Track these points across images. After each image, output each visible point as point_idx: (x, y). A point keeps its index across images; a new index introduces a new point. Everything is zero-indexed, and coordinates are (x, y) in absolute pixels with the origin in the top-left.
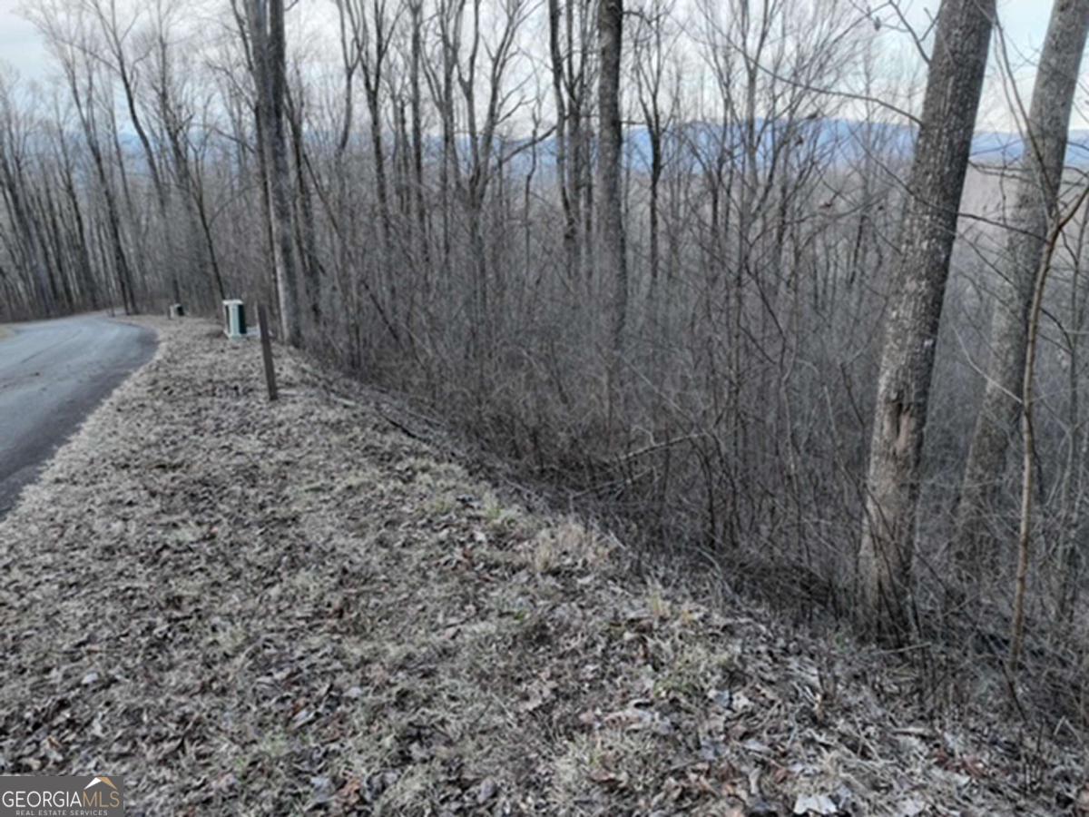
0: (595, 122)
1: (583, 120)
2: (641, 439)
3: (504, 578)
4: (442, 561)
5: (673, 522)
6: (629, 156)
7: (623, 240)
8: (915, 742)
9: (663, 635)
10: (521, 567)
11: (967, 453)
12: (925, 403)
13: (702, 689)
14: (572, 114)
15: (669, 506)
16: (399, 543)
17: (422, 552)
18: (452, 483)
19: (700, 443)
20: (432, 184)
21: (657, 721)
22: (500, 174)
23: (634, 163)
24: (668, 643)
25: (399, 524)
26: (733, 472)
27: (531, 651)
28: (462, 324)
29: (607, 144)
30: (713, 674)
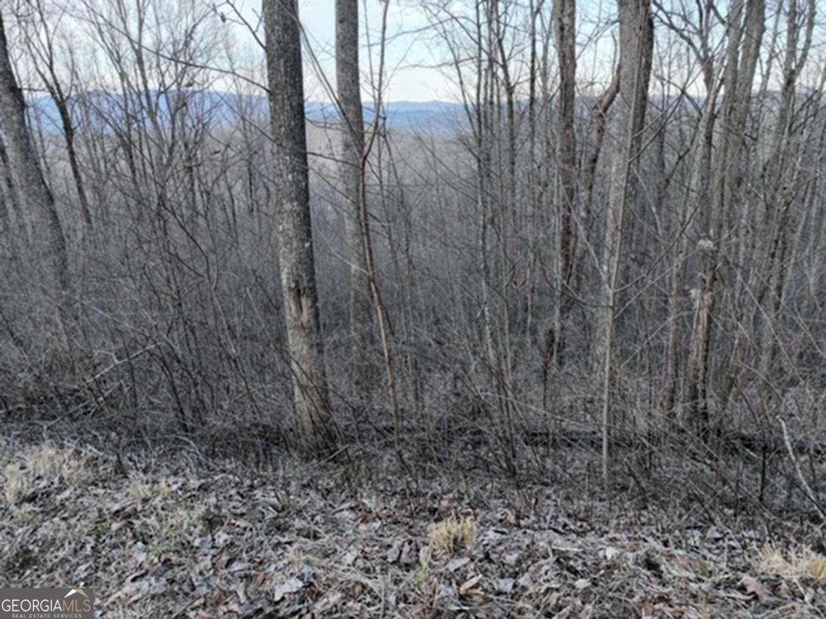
2: (105, 361)
5: (149, 421)
6: (37, 118)
7: (49, 194)
8: (346, 513)
9: (147, 513)
11: (349, 316)
12: (314, 285)
13: (189, 542)
15: (143, 409)
19: (157, 352)
21: (154, 584)
23: (44, 125)
24: (153, 517)
26: (191, 369)
29: (10, 109)
30: (195, 526)
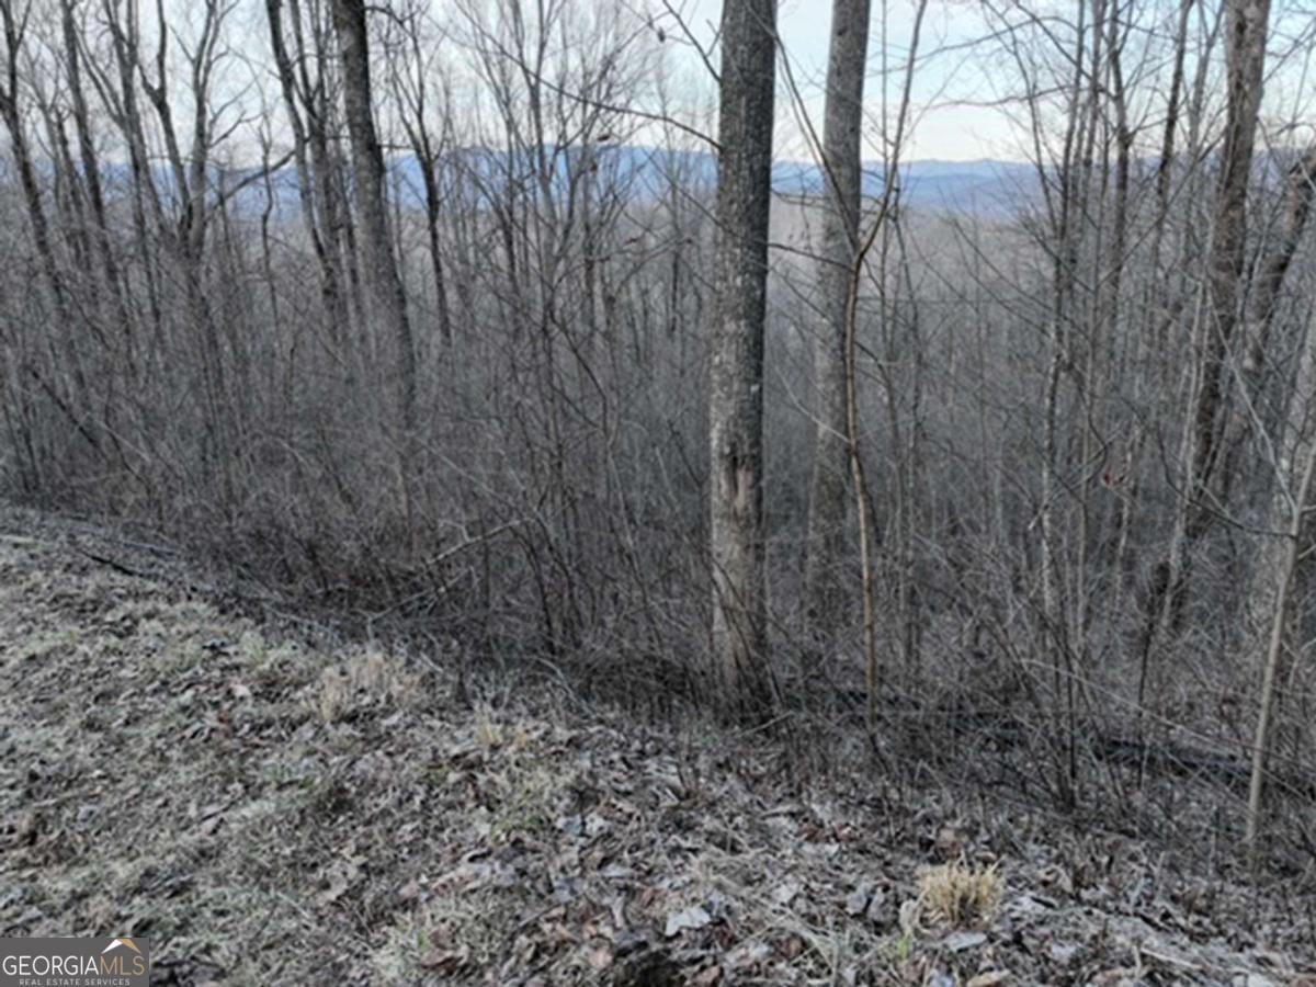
0: (346, 145)
1: (330, 143)
2: (452, 536)
3: (280, 739)
4: (188, 733)
5: (502, 631)
6: (396, 187)
7: (401, 292)
8: (783, 821)
9: (496, 766)
10: (303, 720)
11: (807, 505)
12: (759, 453)
13: (549, 820)
14: (315, 134)
15: (496, 613)
16: (120, 721)
17: (156, 728)
18: (193, 626)
19: (523, 530)
20: (122, 229)
21: (499, 871)
22: (223, 213)
23: (403, 196)
24: (503, 774)
25: (117, 696)
26: (566, 561)
27: (326, 824)
28: (192, 414)
29: (365, 174)
30: (560, 799)
